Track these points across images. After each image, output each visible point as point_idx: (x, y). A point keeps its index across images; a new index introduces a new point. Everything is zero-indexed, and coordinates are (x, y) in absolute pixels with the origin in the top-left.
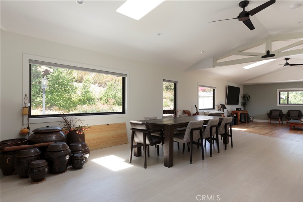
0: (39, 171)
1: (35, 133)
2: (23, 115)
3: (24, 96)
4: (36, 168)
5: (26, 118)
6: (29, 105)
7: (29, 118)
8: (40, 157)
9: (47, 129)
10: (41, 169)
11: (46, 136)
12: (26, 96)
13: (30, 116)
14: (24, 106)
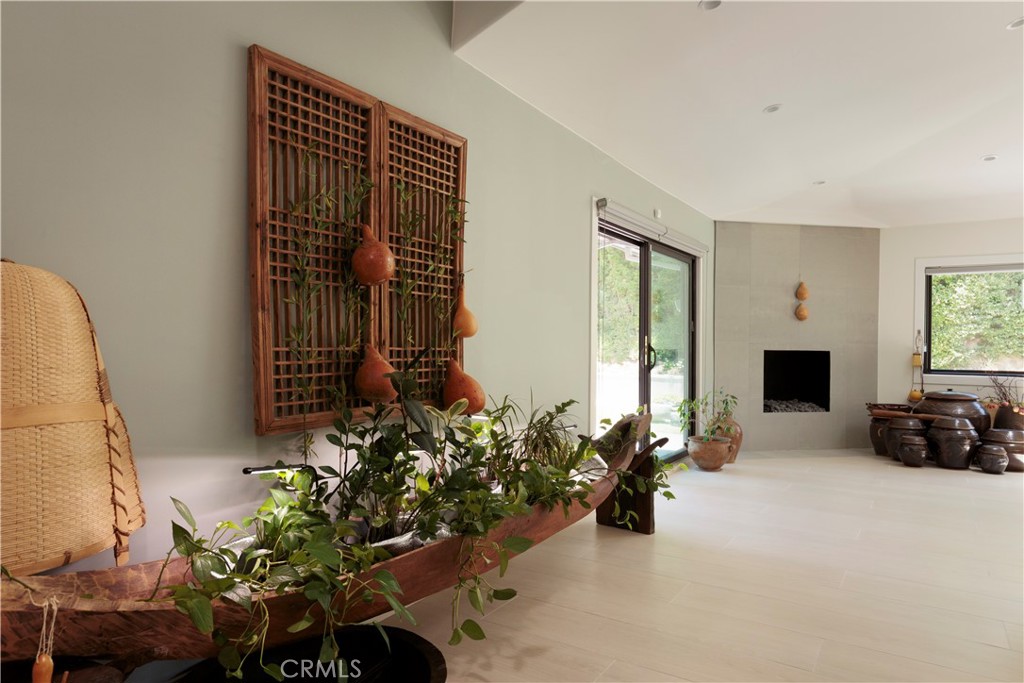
0: (911, 449)
1: (927, 399)
2: (914, 367)
3: (916, 332)
4: (907, 445)
5: (918, 372)
6: (925, 350)
7: (925, 372)
8: (919, 433)
9: (950, 393)
10: (915, 448)
11: (948, 405)
12: (919, 332)
13: (927, 369)
14: (915, 352)
